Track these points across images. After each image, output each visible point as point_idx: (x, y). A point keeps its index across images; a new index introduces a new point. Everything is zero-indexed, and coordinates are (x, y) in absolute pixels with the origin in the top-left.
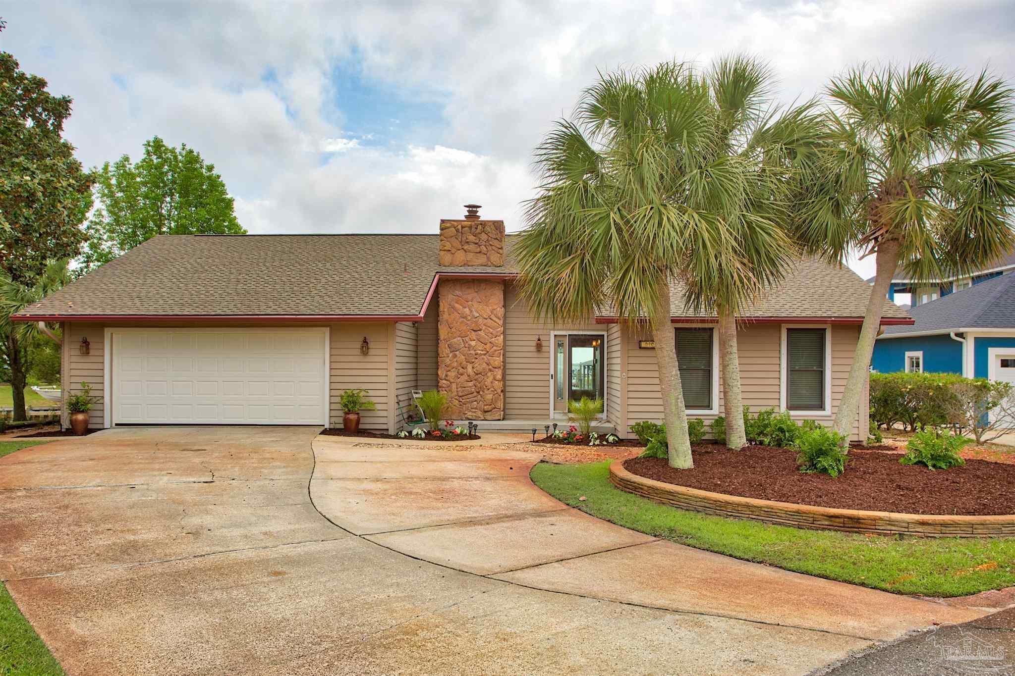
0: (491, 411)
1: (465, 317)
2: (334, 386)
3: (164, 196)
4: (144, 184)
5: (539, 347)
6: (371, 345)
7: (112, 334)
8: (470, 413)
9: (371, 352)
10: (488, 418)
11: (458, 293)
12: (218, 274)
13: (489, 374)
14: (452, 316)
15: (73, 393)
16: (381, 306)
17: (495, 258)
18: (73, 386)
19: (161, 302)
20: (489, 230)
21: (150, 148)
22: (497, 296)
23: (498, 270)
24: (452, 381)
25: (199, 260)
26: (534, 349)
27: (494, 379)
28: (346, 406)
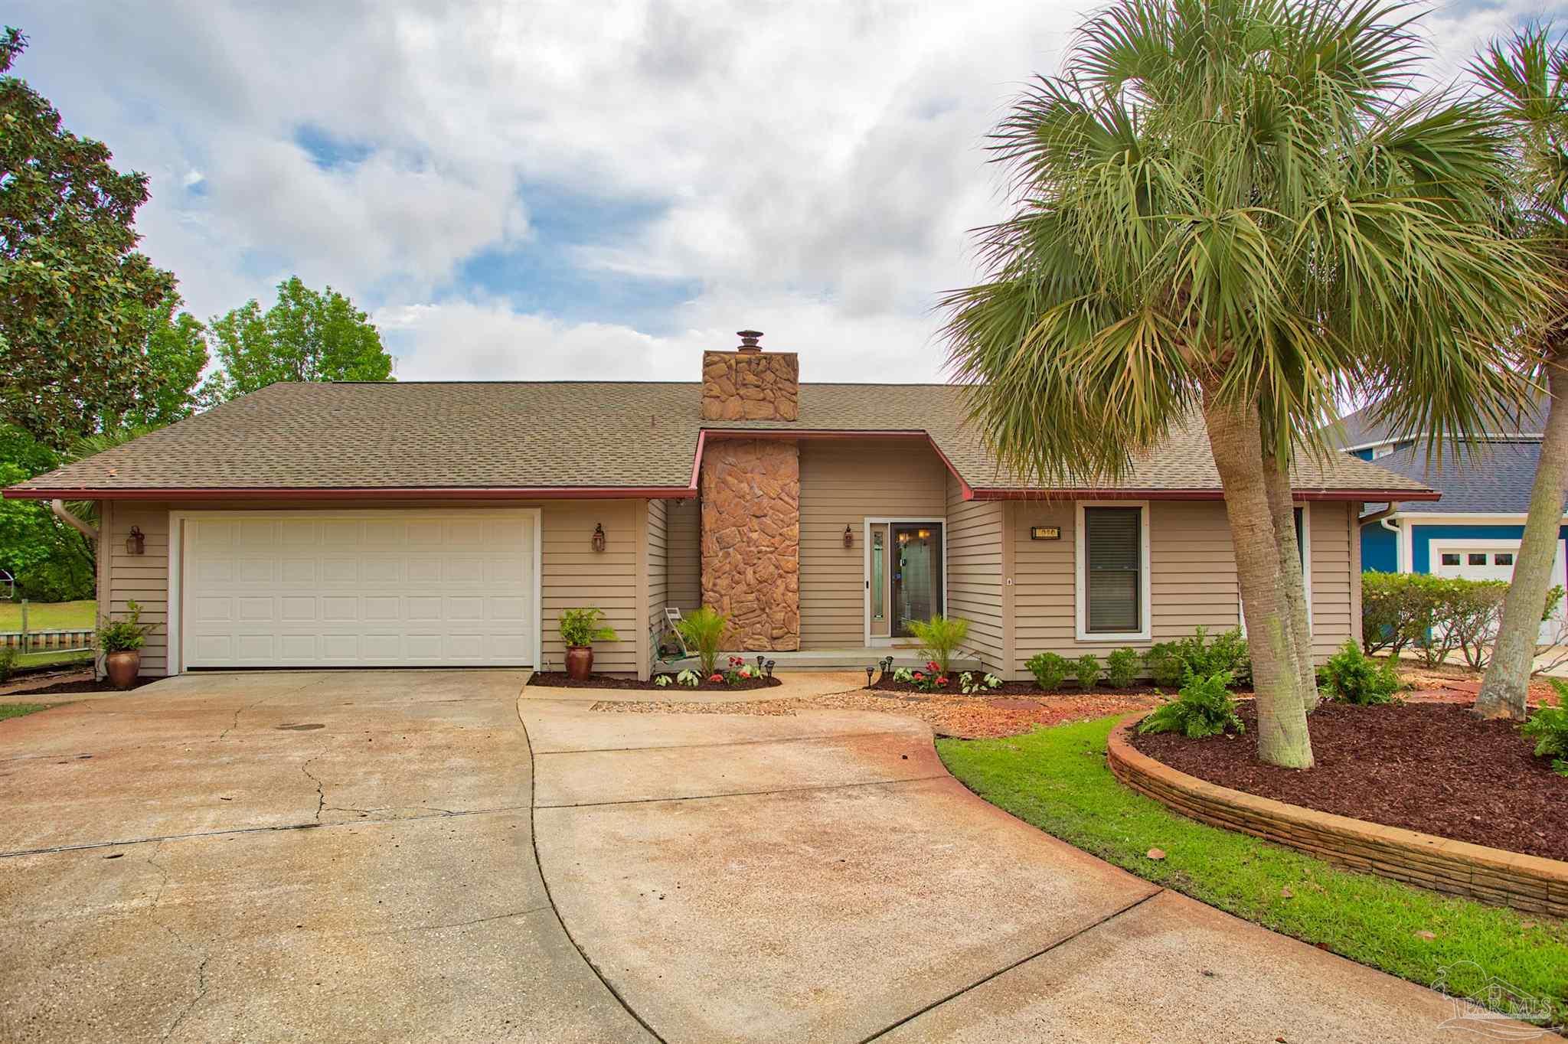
0: (782, 637)
1: (743, 497)
2: (549, 603)
3: (304, 354)
4: (279, 337)
5: (848, 541)
6: (610, 537)
7: (182, 521)
8: (750, 641)
9: (609, 548)
10: (779, 647)
11: (731, 460)
12: (364, 430)
13: (779, 582)
14: (723, 495)
15: (114, 618)
16: (626, 474)
17: (785, 408)
18: (116, 607)
19: (265, 468)
20: (778, 366)
21: (285, 292)
22: (789, 463)
23: (792, 426)
24: (723, 592)
25: (334, 413)
26: (841, 544)
27: (787, 589)
28: (569, 635)
